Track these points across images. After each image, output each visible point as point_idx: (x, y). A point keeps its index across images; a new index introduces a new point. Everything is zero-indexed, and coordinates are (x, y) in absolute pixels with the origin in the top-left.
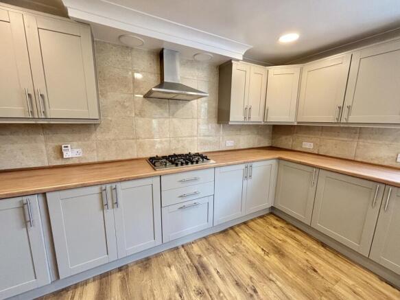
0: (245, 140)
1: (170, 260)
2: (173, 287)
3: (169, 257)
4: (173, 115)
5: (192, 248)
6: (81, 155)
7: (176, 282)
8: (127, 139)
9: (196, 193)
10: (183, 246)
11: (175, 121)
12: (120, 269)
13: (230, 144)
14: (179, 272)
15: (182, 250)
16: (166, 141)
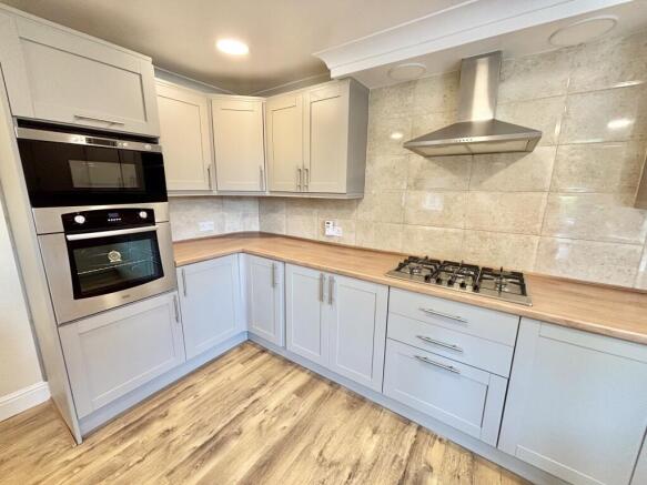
1: (382, 426)
2: (354, 457)
3: (386, 422)
4: (477, 185)
5: (431, 445)
7: (362, 456)
8: (391, 222)
9: (453, 348)
10: (420, 428)
12: (332, 384)
14: (377, 452)
15: (412, 432)
16: (456, 234)
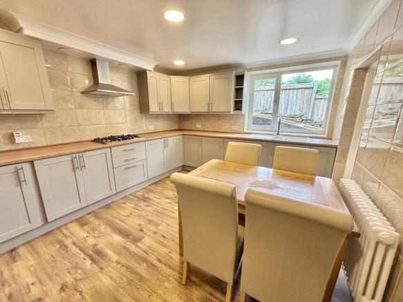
0: (161, 125)
4: (105, 107)
6: (30, 141)
8: (71, 126)
11: (108, 112)
13: (151, 128)
16: (102, 127)
